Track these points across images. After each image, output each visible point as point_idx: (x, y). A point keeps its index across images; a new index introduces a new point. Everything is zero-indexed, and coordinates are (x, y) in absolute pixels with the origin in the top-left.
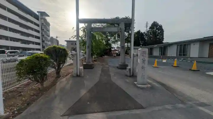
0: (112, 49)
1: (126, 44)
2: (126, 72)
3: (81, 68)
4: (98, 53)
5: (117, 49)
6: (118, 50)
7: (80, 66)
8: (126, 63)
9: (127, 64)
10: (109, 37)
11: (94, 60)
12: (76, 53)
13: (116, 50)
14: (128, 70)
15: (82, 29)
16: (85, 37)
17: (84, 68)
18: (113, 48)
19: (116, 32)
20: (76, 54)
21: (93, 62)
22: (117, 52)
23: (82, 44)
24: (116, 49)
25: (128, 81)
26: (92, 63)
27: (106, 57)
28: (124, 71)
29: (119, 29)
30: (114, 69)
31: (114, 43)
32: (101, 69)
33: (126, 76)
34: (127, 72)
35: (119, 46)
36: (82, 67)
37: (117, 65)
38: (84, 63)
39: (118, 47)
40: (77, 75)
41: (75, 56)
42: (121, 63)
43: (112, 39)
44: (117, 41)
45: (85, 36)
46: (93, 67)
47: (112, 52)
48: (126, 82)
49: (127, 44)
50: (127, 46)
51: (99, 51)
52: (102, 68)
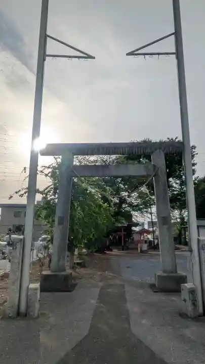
0: (134, 228)
1: (176, 213)
2: (182, 302)
3: (32, 286)
4: (89, 240)
5: (151, 229)
6: (153, 232)
7: (31, 281)
8: (181, 272)
9: (184, 274)
10: (124, 194)
11: (78, 264)
12: (22, 237)
13: (148, 232)
14: (185, 295)
15: (47, 171)
16: (55, 193)
17: (43, 289)
18: (137, 225)
19: (143, 176)
20: (23, 241)
21: (73, 268)
22: (150, 237)
23: (44, 213)
24: (146, 227)
25: (187, 332)
26: (69, 271)
27: (115, 252)
28: (174, 298)
29: (151, 168)
30: (141, 292)
31: (140, 210)
32: (97, 291)
33: (183, 315)
34: (185, 300)
35: (155, 219)
36: (37, 285)
37: (151, 280)
38: (44, 273)
39: (152, 224)
40: (19, 314)
41: (19, 246)
42: (165, 271)
43: (134, 198)
44: (147, 205)
45: (55, 189)
46: (74, 286)
47: (136, 237)
48: (183, 339)
49: (180, 214)
50: (179, 220)
51: (93, 234)
52: (102, 288)
